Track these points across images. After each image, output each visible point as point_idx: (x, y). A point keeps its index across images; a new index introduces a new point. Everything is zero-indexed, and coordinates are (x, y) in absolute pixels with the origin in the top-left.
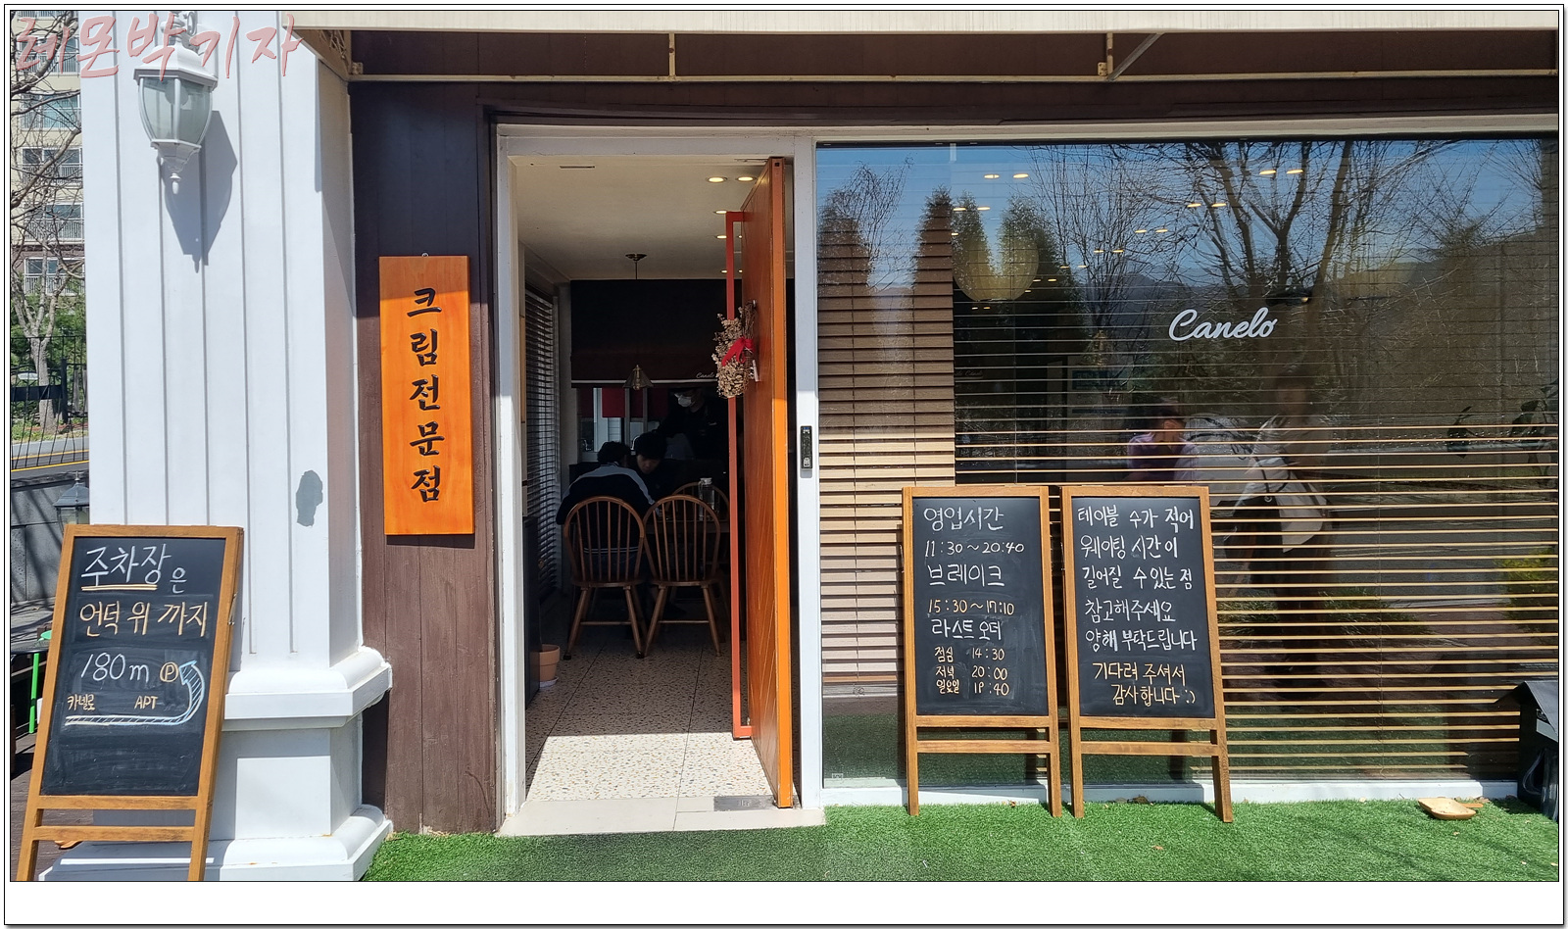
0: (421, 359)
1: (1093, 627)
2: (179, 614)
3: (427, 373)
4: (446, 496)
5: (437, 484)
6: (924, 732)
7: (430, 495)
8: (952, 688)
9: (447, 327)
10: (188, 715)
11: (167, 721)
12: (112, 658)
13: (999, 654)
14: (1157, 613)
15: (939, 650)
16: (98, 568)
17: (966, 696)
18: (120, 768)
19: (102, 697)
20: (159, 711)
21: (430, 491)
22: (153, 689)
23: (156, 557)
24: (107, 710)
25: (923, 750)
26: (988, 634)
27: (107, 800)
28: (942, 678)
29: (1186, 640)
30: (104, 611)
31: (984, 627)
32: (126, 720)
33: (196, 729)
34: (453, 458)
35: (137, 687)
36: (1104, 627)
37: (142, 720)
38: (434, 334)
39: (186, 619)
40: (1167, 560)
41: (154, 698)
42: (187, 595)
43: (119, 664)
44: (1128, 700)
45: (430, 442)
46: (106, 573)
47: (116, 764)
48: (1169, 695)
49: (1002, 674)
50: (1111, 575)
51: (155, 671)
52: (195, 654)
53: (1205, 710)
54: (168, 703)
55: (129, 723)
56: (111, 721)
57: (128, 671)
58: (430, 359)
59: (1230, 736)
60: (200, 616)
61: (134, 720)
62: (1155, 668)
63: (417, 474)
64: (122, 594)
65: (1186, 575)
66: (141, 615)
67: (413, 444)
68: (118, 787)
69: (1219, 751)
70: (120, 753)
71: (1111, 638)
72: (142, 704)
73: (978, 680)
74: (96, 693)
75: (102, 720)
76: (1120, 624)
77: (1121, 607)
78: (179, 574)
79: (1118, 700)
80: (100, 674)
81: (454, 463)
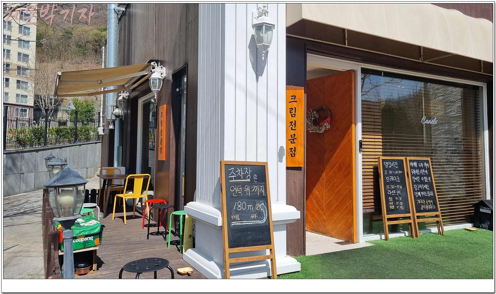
0: (292, 115)
1: (416, 191)
2: (257, 189)
3: (293, 119)
4: (297, 156)
5: (295, 152)
6: (389, 219)
7: (293, 155)
8: (393, 208)
9: (298, 107)
10: (265, 220)
11: (260, 222)
12: (242, 203)
13: (401, 199)
14: (426, 188)
15: (390, 198)
16: (233, 175)
17: (395, 210)
18: (250, 237)
19: (241, 215)
20: (257, 219)
21: (293, 154)
22: (255, 212)
23: (248, 171)
24: (243, 220)
25: (389, 224)
26: (398, 194)
27: (248, 248)
28: (390, 205)
29: (432, 194)
30: (237, 188)
31: (397, 192)
32: (249, 222)
33: (268, 224)
34: (299, 145)
35: (250, 212)
36: (418, 191)
37: (253, 222)
38: (295, 108)
39: (259, 190)
40: (426, 175)
41: (255, 215)
42: (259, 183)
43: (244, 205)
44: (424, 208)
45: (293, 139)
46: (236, 176)
47: (248, 236)
48: (430, 207)
49: (401, 203)
50: (417, 179)
51: (254, 206)
52: (263, 201)
53: (436, 210)
54: (259, 216)
55: (250, 223)
56: (245, 223)
57: (247, 207)
58: (294, 116)
59: (442, 216)
60: (262, 189)
61: (251, 222)
62: (428, 201)
63: (290, 149)
64: (241, 183)
65: (429, 179)
66: (248, 189)
67: (289, 140)
68: (250, 244)
69: (440, 219)
70: (249, 233)
71: (419, 193)
72: (253, 217)
73: (397, 205)
74: (239, 214)
75: (243, 223)
76: (421, 190)
77: (420, 186)
78: (255, 177)
79: (422, 208)
80: (239, 208)
81: (299, 146)
